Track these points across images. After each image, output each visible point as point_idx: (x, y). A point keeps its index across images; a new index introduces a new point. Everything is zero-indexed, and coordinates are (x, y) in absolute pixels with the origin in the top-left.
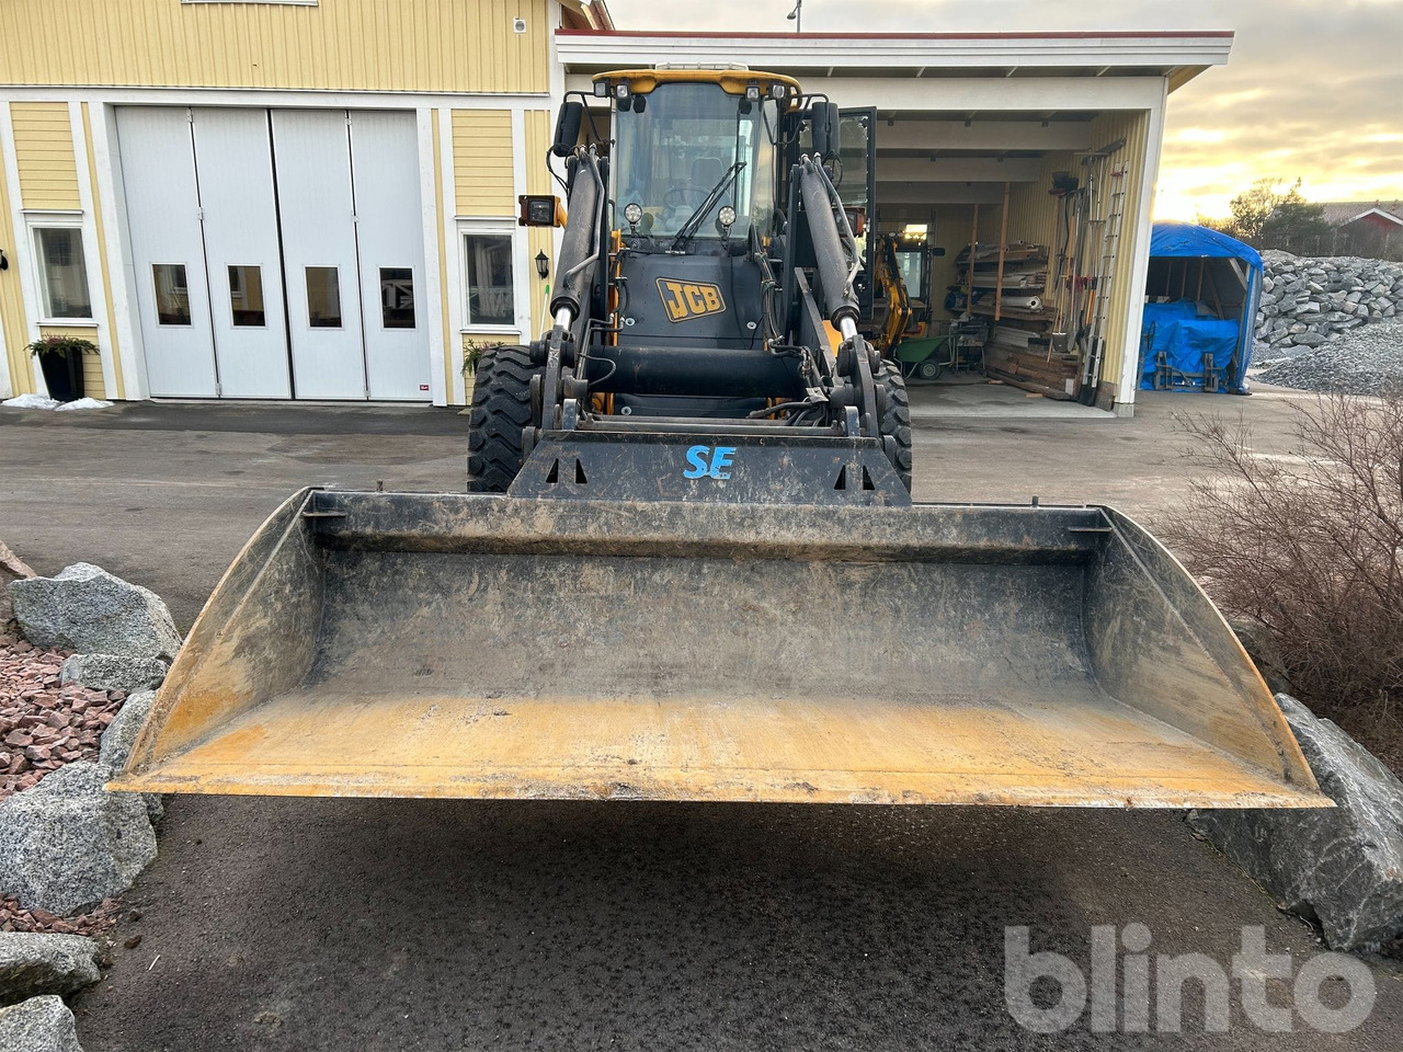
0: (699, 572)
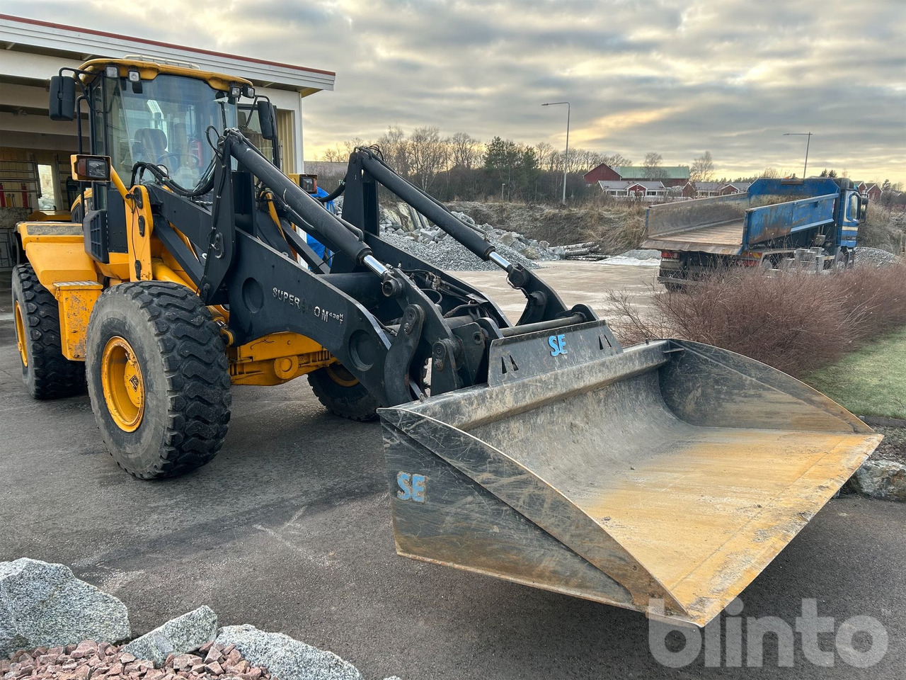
0: (553, 412)
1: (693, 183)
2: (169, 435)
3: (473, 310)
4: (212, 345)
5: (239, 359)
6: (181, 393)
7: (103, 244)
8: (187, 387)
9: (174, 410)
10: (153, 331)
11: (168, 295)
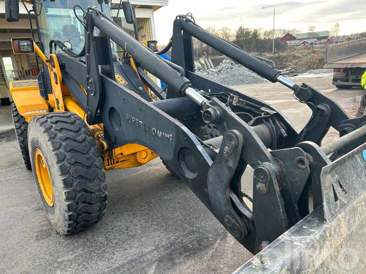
1: (332, 38)
2: (67, 215)
3: (267, 119)
4: (91, 154)
5: (114, 156)
6: (71, 188)
7: (44, 89)
8: (75, 184)
9: (67, 199)
10: (51, 148)
11: (63, 122)
